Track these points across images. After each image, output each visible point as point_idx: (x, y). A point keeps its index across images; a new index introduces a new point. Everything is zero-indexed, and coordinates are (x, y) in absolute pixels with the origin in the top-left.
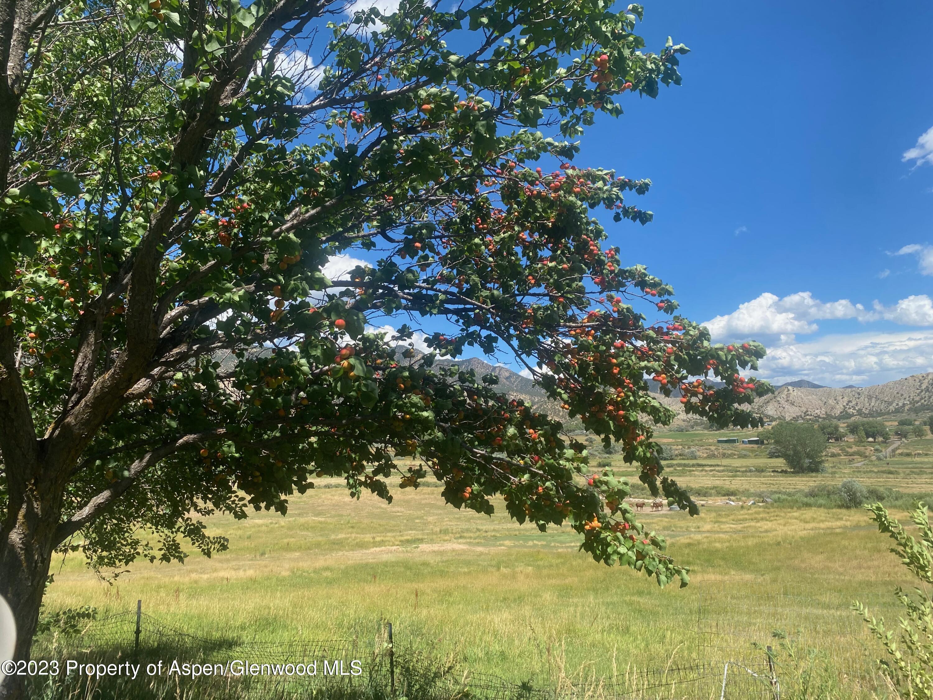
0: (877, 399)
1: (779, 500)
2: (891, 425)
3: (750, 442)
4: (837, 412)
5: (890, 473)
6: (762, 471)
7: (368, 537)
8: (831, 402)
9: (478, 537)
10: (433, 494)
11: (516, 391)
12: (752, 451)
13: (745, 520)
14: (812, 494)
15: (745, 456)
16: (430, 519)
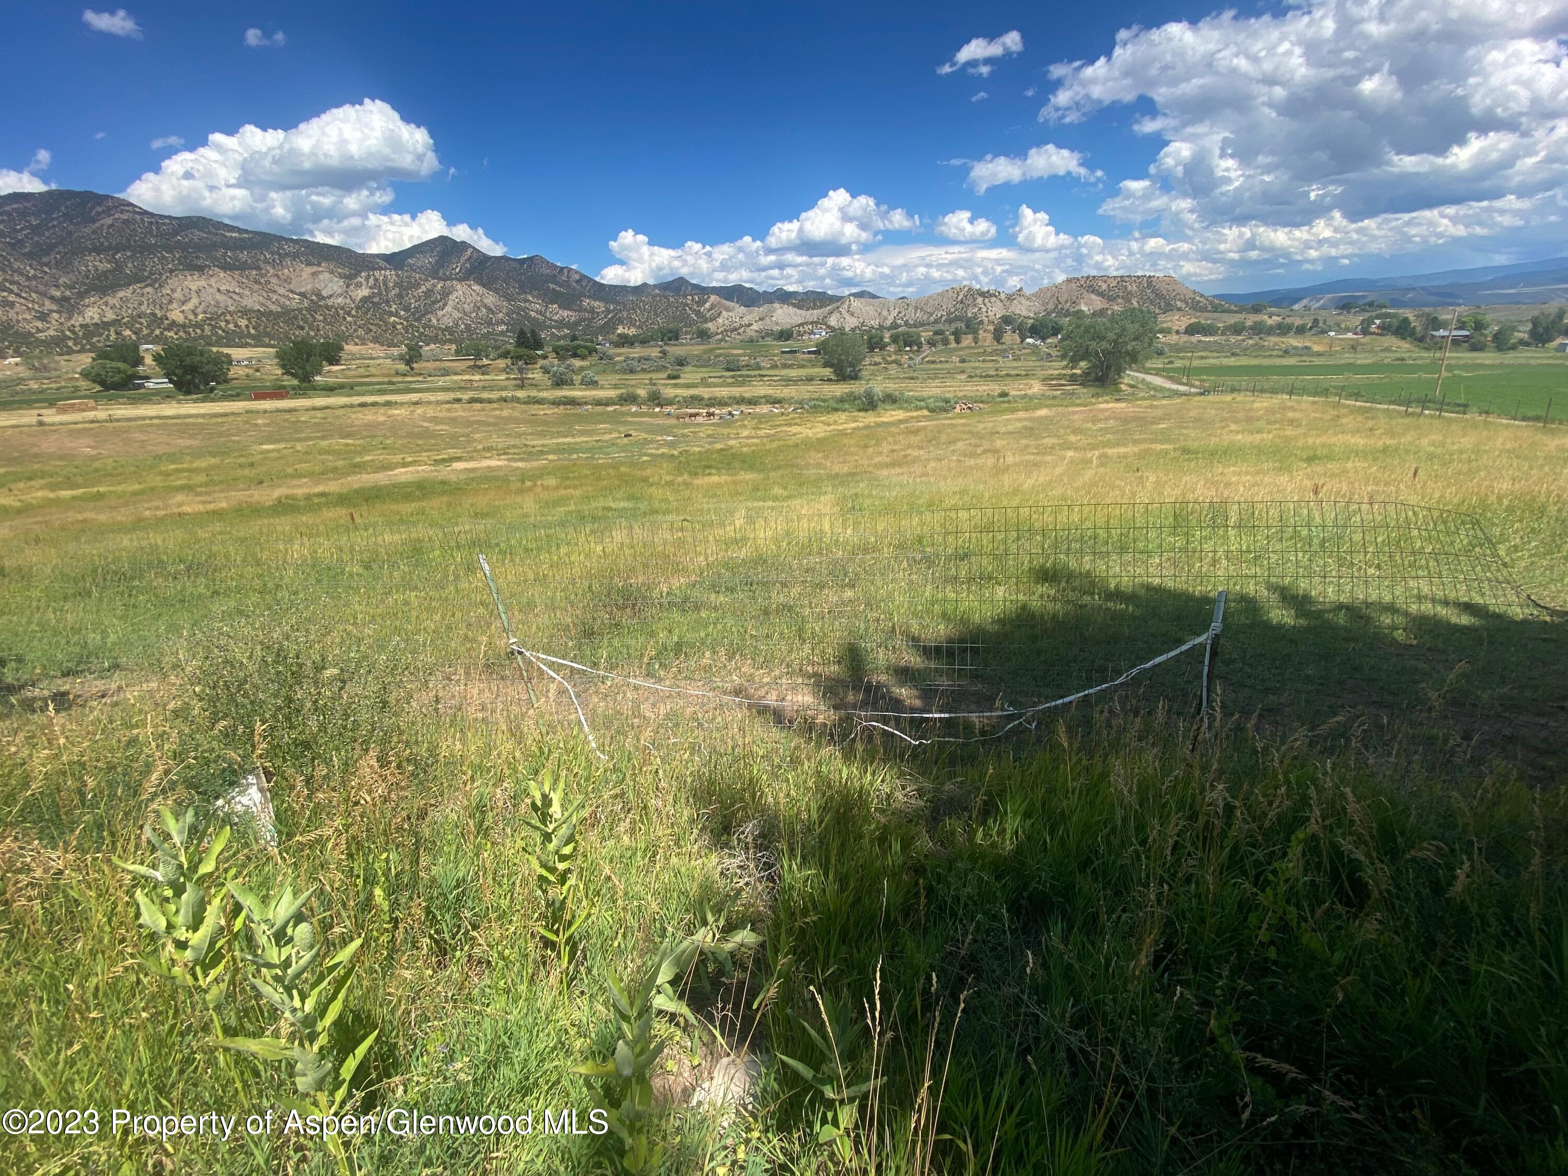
0: (922, 310)
1: (815, 407)
2: (925, 335)
3: (809, 352)
4: (888, 323)
5: (912, 378)
6: (812, 380)
7: (398, 458)
8: (885, 313)
9: (524, 453)
10: (484, 410)
11: (589, 297)
12: (810, 361)
13: (781, 425)
14: (842, 400)
15: (803, 367)
16: (477, 436)
